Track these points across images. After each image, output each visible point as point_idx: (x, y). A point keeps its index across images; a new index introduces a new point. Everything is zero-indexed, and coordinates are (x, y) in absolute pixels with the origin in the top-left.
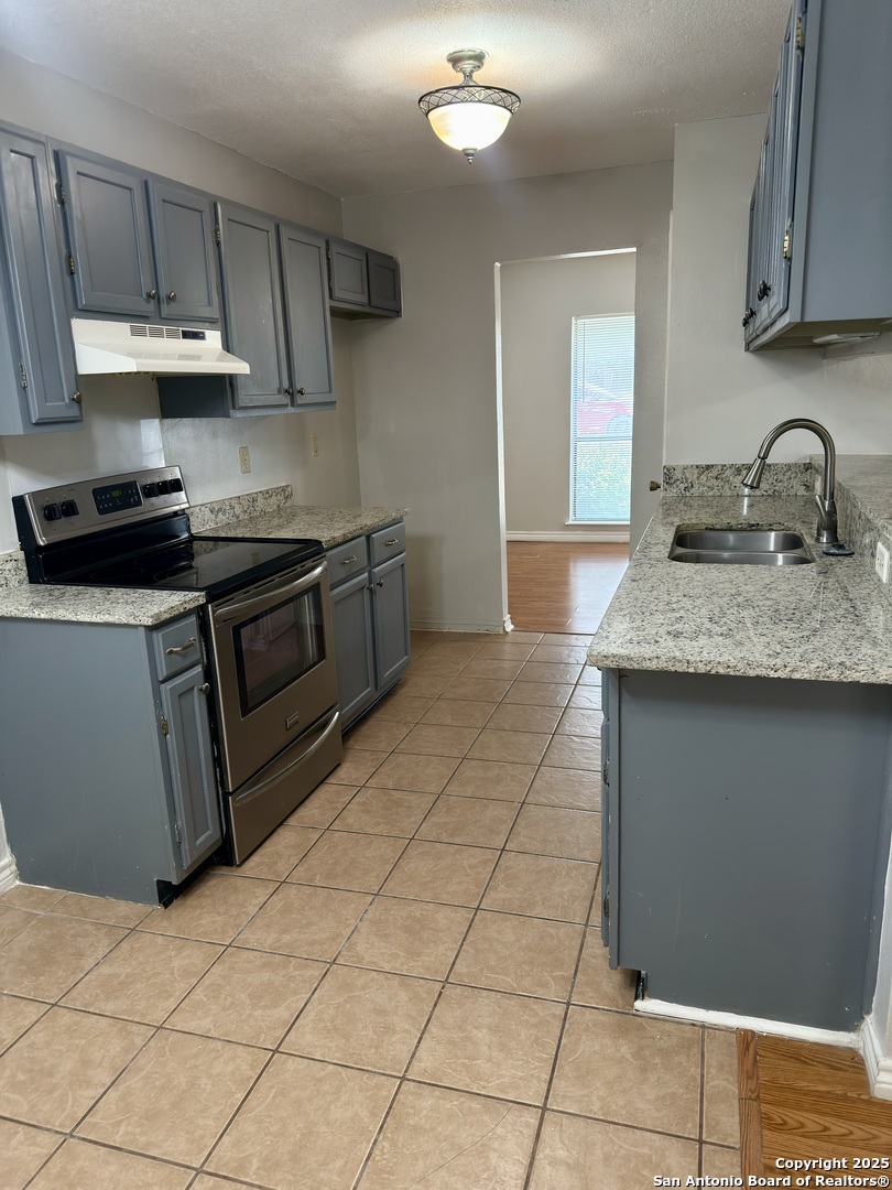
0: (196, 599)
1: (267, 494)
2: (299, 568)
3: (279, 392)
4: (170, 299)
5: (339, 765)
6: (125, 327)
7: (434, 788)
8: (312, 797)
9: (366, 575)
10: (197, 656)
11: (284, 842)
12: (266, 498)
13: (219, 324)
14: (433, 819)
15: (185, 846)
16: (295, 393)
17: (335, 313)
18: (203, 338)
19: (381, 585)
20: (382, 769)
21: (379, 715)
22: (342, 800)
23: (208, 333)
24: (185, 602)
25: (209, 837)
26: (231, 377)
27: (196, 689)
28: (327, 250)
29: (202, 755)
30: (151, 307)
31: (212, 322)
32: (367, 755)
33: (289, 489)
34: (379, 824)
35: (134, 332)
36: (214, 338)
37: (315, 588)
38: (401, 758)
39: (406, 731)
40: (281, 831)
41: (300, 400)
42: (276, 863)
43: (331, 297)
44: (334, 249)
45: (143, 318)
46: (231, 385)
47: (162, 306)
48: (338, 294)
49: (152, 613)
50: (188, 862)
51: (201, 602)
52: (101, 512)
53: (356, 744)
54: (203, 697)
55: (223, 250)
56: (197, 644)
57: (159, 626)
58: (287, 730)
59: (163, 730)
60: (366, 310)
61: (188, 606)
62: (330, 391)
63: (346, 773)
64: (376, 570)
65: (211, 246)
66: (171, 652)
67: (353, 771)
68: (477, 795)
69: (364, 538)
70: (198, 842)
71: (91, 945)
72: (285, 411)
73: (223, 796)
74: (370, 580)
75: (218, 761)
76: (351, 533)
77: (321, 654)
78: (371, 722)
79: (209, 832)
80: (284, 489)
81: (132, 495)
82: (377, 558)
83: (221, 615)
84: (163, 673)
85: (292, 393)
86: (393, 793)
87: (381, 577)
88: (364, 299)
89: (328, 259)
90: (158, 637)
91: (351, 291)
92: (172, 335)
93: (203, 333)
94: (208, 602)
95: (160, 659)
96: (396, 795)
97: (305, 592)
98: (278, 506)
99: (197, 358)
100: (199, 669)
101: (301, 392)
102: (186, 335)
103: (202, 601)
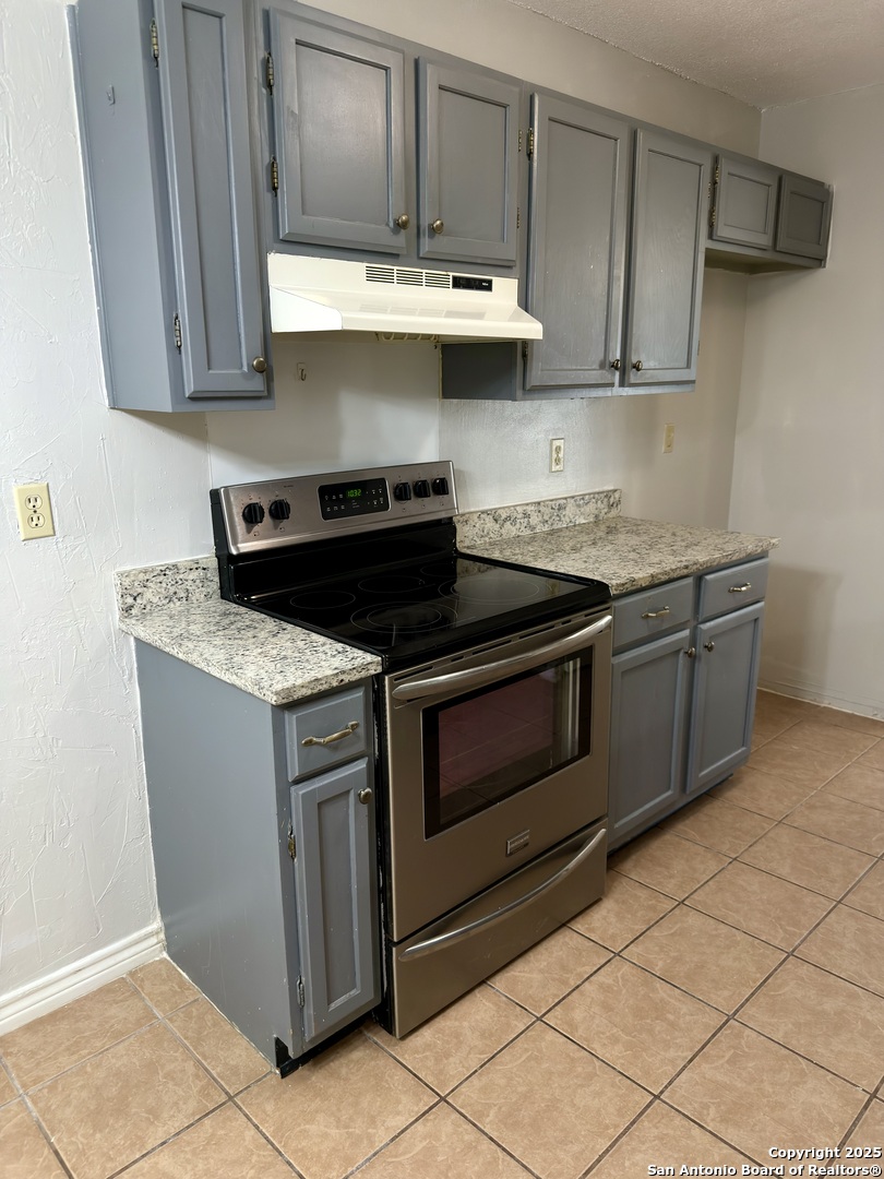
0: (365, 667)
1: (581, 500)
2: (558, 625)
3: (602, 366)
4: (433, 231)
5: (597, 901)
6: (357, 269)
7: (724, 999)
8: (541, 949)
9: (686, 633)
10: (361, 746)
11: (477, 1015)
12: (579, 506)
13: (517, 270)
14: (704, 1068)
15: (309, 1011)
16: (629, 366)
17: (713, 260)
18: (489, 288)
19: (710, 649)
20: (655, 932)
21: (685, 827)
22: (579, 970)
23: (496, 281)
24: (343, 672)
25: (356, 995)
26: (525, 343)
27: (352, 793)
28: (715, 169)
29: (354, 887)
30: (399, 241)
31: (504, 268)
32: (643, 894)
33: (617, 495)
34: (615, 1040)
35: (372, 276)
36: (506, 289)
37: (585, 654)
38: (693, 920)
39: (713, 867)
40: (477, 993)
41: (633, 377)
42: (447, 1055)
43: (710, 236)
44: (725, 167)
45: (391, 256)
46: (524, 356)
47: (421, 240)
48: (723, 231)
49: (279, 687)
50: (312, 1033)
51: (373, 672)
52: (326, 516)
53: (636, 870)
54: (364, 809)
55: (535, 164)
56: (361, 731)
57: (292, 705)
58: (507, 856)
59: (289, 850)
60: (769, 256)
61: (347, 678)
62: (688, 366)
63: (604, 920)
64: (704, 627)
65: (515, 156)
66: (309, 743)
67: (613, 919)
68: (793, 1044)
69: (690, 580)
70: (333, 1006)
71: (176, 1103)
72: (608, 392)
73: (383, 945)
74: (693, 641)
75: (381, 893)
76: (665, 573)
77: (584, 746)
78: (668, 837)
79: (354, 992)
80: (608, 495)
81: (377, 496)
82: (708, 607)
83: (402, 692)
84: (294, 771)
85: (624, 368)
86: (658, 984)
87: (712, 638)
88: (765, 240)
89: (714, 183)
90: (291, 720)
91: (744, 227)
92: (433, 282)
93: (490, 282)
94: (385, 672)
95: (292, 750)
96: (663, 991)
97: (572, 656)
98: (596, 516)
99: (480, 316)
100: (362, 765)
101: (637, 367)
102: (459, 283)
103: (375, 669)
